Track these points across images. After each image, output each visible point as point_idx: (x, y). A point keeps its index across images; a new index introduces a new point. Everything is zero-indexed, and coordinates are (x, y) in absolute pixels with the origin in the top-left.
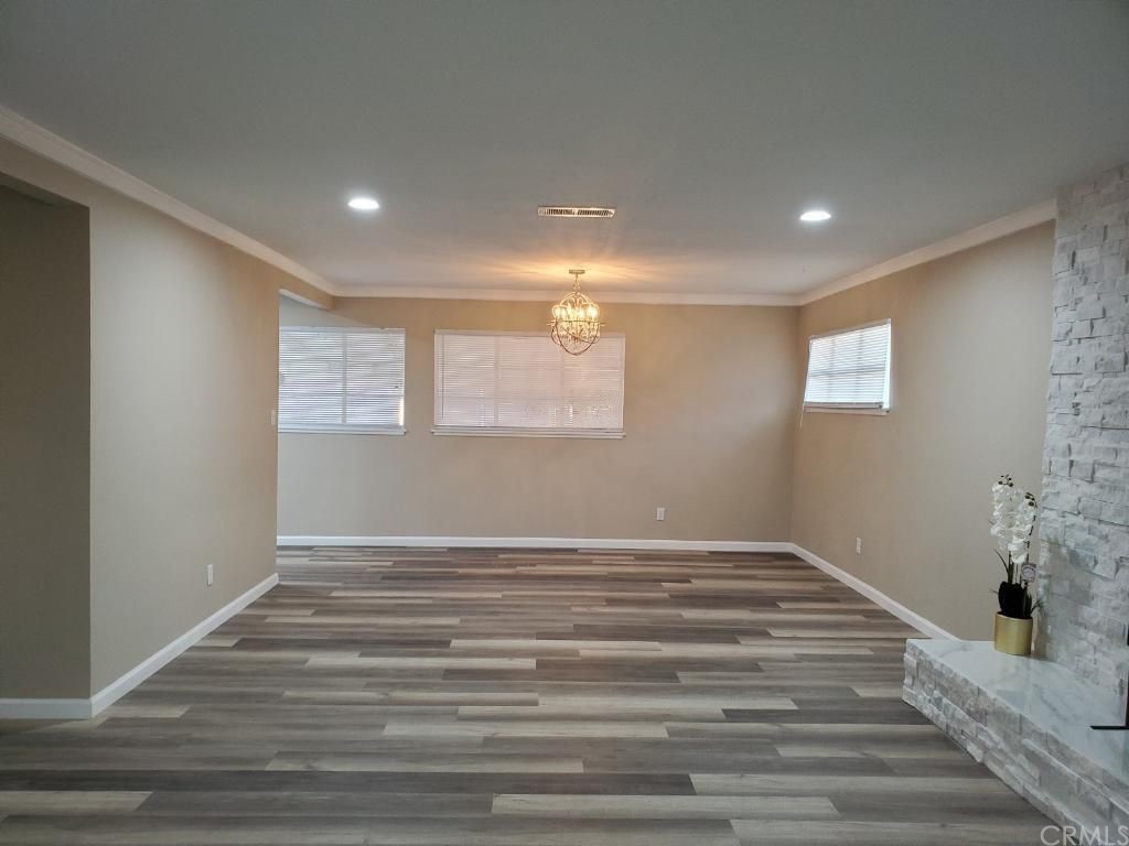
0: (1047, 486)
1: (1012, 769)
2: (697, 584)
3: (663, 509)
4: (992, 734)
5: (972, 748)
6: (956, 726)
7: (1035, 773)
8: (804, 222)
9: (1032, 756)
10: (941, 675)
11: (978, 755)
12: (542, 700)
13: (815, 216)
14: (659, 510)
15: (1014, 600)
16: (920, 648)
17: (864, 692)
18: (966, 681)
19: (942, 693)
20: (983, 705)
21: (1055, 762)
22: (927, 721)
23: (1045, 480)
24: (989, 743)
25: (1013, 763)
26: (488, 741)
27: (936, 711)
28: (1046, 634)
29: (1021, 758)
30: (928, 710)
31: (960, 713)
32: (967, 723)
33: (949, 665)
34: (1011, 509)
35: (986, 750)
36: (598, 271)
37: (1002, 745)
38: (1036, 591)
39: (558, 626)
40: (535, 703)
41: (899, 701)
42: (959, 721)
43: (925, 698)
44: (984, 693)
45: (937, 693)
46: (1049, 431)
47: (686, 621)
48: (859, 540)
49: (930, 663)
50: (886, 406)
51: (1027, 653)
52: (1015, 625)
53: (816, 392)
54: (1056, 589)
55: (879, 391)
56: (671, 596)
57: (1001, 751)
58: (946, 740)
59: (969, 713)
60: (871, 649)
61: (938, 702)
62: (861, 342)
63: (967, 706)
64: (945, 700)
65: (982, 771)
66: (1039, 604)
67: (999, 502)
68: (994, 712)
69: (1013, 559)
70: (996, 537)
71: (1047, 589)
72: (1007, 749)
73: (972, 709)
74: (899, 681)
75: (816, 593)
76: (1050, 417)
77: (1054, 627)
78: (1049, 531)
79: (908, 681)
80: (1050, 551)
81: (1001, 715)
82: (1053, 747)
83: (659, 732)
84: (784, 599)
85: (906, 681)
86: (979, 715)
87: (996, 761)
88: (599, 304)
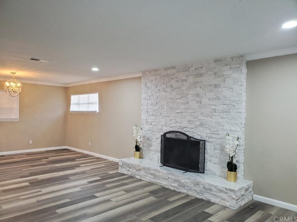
0: (142, 126)
1: (147, 178)
2: (51, 159)
3: (32, 141)
4: (142, 173)
5: (137, 177)
6: (133, 174)
7: (153, 177)
8: (92, 70)
9: (152, 174)
10: (129, 165)
11: (139, 178)
12: (41, 190)
13: (95, 69)
14: (30, 141)
15: (138, 148)
16: (123, 160)
17: (111, 172)
18: (136, 164)
19: (129, 168)
20: (140, 168)
21: (157, 174)
22: (126, 175)
23: (142, 125)
24: (142, 175)
25: (147, 176)
26: (38, 202)
27: (128, 172)
28: (143, 154)
29: (149, 175)
30: (125, 173)
31: (134, 171)
32: (136, 172)
33: (131, 162)
34: (137, 131)
35: (141, 176)
36: (20, 73)
37: (145, 174)
38: (141, 146)
39: (23, 174)
40: (41, 191)
41: (118, 173)
42: (134, 173)
43: (125, 171)
44: (141, 165)
45: (128, 169)
46: (142, 116)
47: (58, 167)
48: (90, 143)
49: (126, 163)
50: (97, 112)
51: (140, 158)
52: (138, 153)
53: (73, 108)
54: (145, 145)
55: (95, 108)
56: (48, 162)
57: (145, 175)
58: (131, 177)
59: (136, 170)
60: (105, 165)
61: (128, 170)
62: (89, 97)
63: (136, 169)
64: (130, 169)
65: (141, 180)
66: (141, 149)
67: (135, 130)
68: (143, 168)
69: (138, 140)
70: (134, 137)
71: (143, 145)
72: (146, 174)
73: (137, 169)
74: (118, 168)
75: (80, 156)
76: (142, 113)
77: (144, 152)
78: (143, 134)
79: (120, 168)
80: (143, 138)
81: (144, 169)
82: (156, 171)
83: (78, 189)
84: (76, 158)
85: (119, 168)
86: (139, 170)
87: (143, 177)
88: (21, 83)
